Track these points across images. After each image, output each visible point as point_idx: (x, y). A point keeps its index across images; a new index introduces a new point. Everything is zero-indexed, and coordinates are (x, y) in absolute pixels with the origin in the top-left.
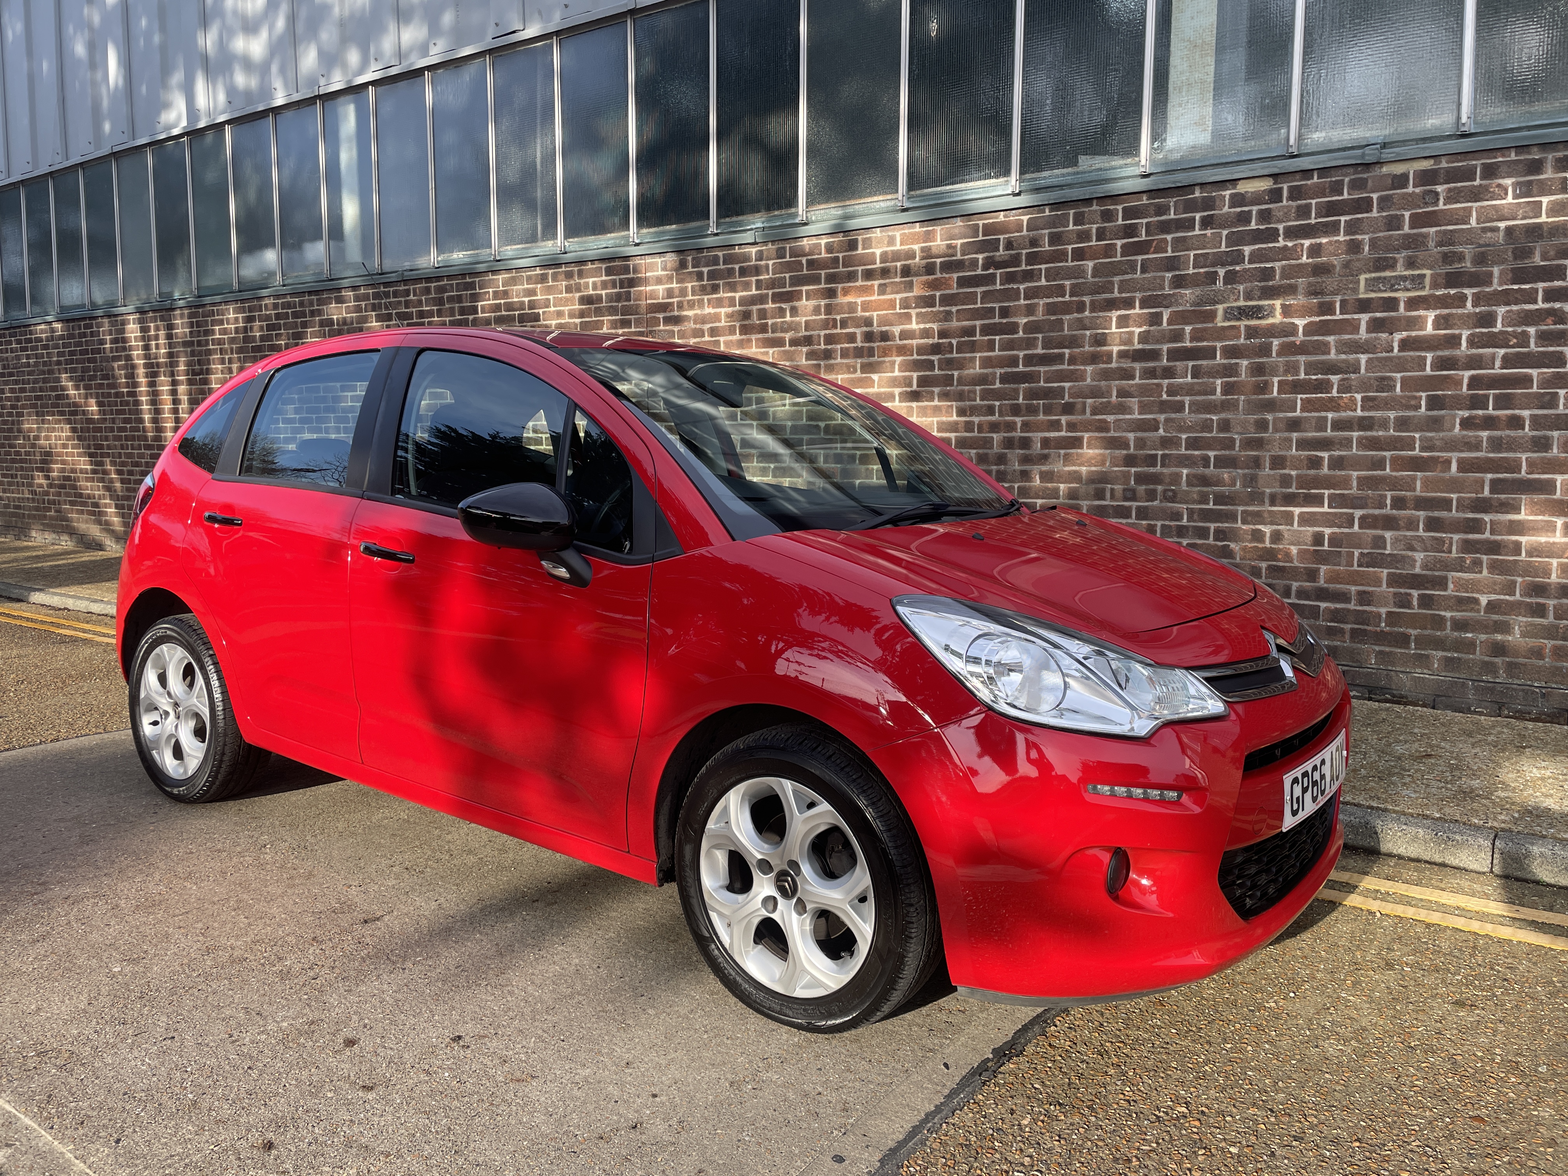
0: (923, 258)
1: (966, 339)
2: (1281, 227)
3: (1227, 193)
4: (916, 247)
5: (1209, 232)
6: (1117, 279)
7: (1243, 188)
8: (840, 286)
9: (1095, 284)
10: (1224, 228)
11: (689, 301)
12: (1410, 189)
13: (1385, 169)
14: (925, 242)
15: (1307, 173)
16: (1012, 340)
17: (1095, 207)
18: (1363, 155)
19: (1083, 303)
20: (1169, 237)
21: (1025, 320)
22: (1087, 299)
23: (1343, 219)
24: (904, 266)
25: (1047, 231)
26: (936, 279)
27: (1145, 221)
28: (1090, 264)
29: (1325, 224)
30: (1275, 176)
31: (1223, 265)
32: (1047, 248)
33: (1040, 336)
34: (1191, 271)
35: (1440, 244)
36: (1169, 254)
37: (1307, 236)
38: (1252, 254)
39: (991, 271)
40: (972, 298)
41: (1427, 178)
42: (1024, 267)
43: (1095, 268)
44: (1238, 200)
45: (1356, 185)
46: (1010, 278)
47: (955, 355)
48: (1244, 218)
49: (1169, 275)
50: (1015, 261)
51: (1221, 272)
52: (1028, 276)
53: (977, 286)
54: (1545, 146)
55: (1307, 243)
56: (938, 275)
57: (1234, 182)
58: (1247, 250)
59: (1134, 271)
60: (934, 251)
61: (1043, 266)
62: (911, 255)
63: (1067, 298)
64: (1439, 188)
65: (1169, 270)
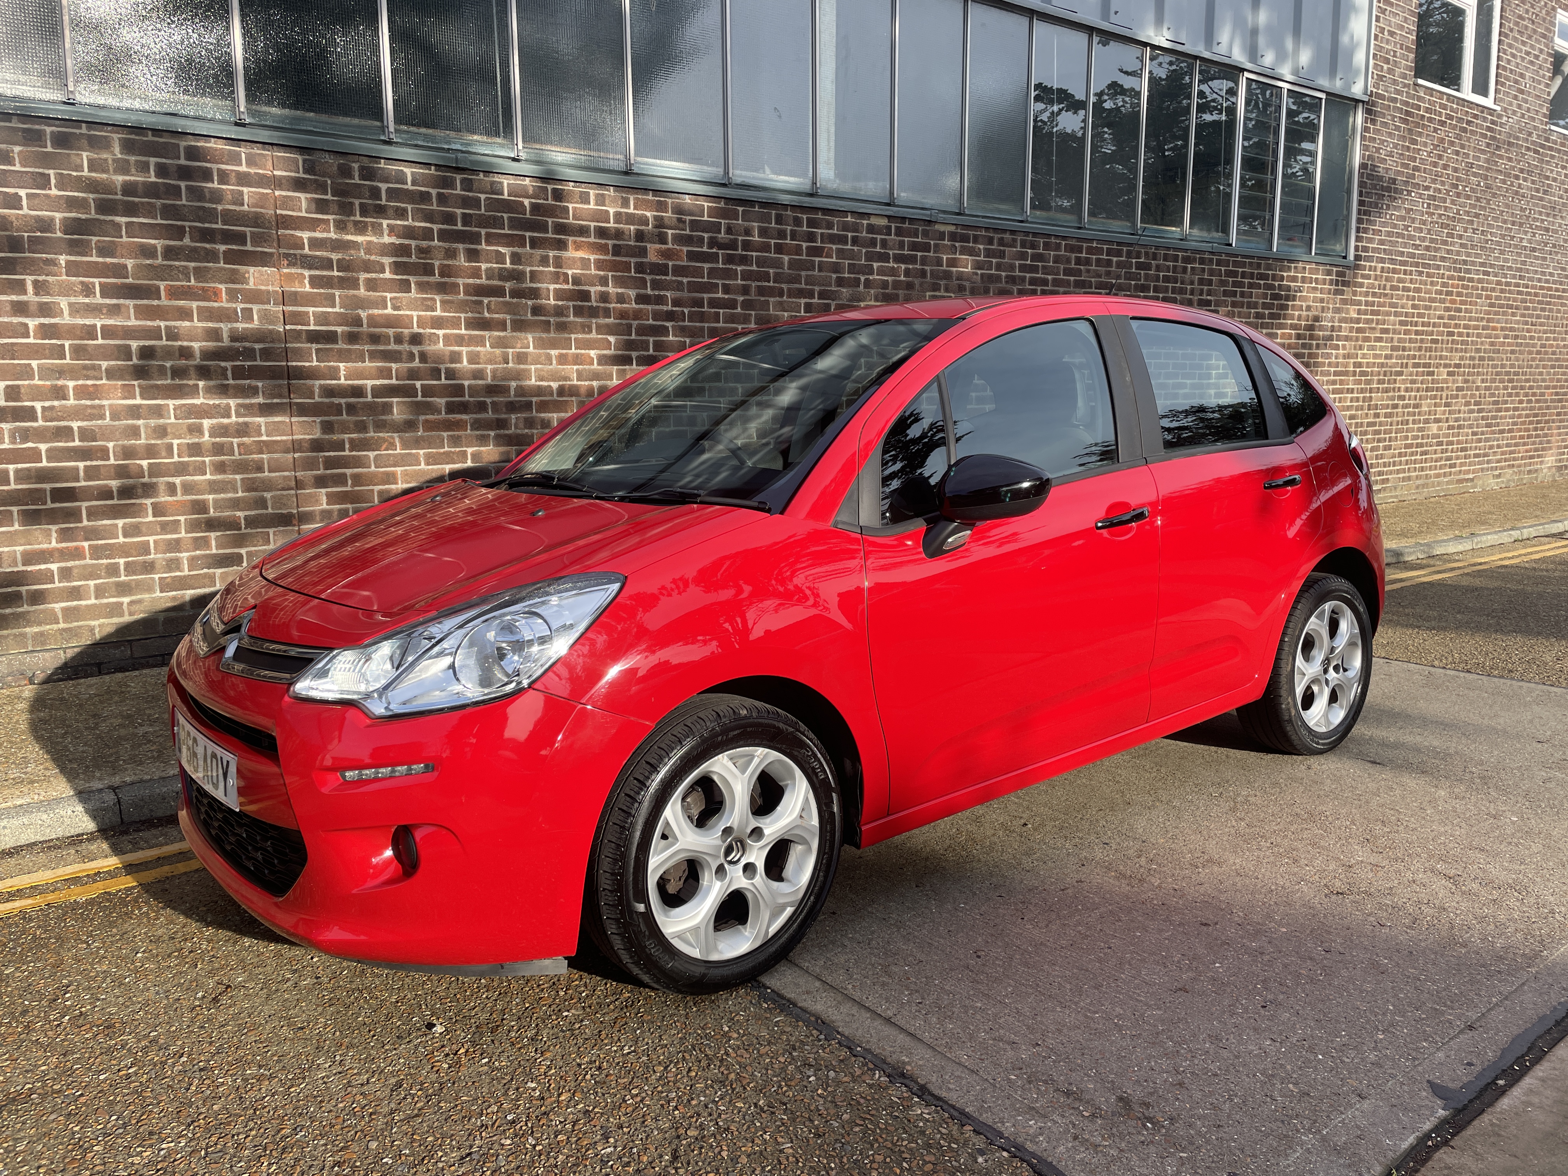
0: (656, 227)
1: (696, 309)
2: (891, 253)
3: (865, 222)
4: (648, 214)
5: (855, 248)
6: (803, 273)
7: (874, 221)
8: (571, 239)
9: (790, 275)
10: (863, 247)
11: (356, 223)
12: (946, 242)
13: (937, 227)
14: (657, 211)
15: (903, 219)
16: (733, 315)
17: (789, 213)
18: (931, 215)
19: (782, 289)
20: (834, 247)
21: (742, 298)
22: (784, 286)
23: (919, 254)
24: (638, 230)
25: (756, 224)
26: (669, 249)
27: (820, 231)
28: (786, 258)
29: (911, 256)
30: (889, 217)
31: (863, 274)
32: (757, 239)
33: (753, 313)
34: (846, 275)
35: (958, 279)
36: (834, 260)
37: (903, 263)
38: (878, 267)
39: (714, 250)
40: (699, 272)
41: (953, 237)
42: (740, 252)
43: (790, 262)
44: (871, 229)
45: (926, 234)
46: (730, 259)
47: (686, 323)
48: (873, 242)
49: (834, 276)
50: (733, 245)
51: (863, 279)
52: (744, 260)
53: (704, 262)
54: (996, 230)
55: (903, 266)
56: (670, 246)
57: (868, 215)
58: (875, 265)
59: (814, 269)
60: (666, 221)
61: (754, 254)
62: (645, 222)
63: (771, 284)
64: (957, 244)
65: (835, 272)
